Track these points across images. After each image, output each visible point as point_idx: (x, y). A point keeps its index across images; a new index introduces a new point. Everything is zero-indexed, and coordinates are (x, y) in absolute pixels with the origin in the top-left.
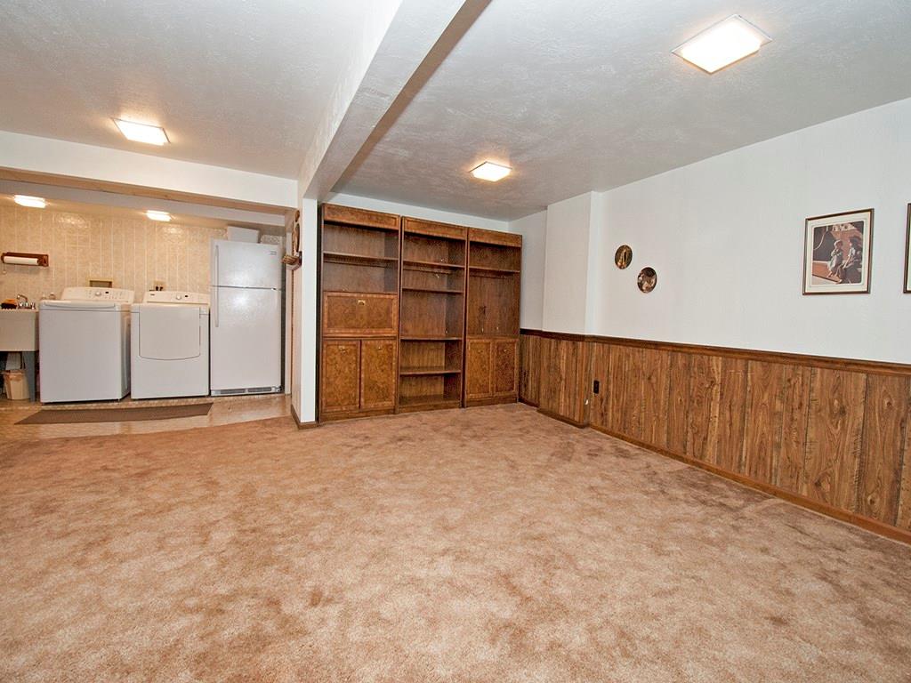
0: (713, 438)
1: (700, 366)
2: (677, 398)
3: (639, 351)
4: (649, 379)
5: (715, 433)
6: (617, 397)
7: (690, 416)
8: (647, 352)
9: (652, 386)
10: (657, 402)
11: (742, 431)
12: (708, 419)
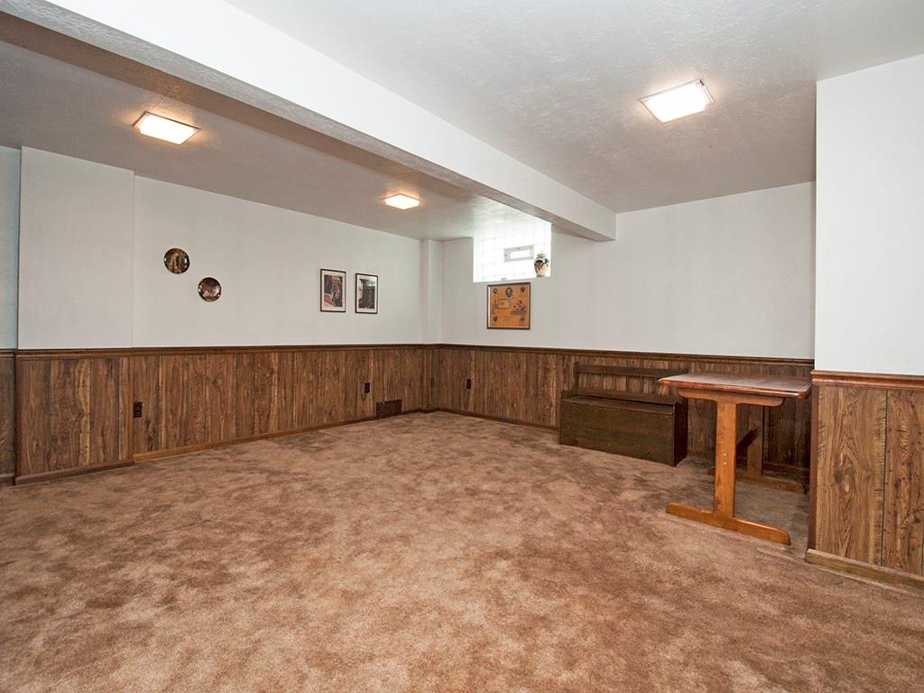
0: (274, 412)
1: (262, 362)
2: (243, 392)
3: (201, 359)
4: (215, 382)
5: (275, 409)
6: (173, 412)
7: (256, 402)
8: (211, 359)
9: (219, 388)
10: (224, 402)
11: (292, 400)
12: (270, 400)
